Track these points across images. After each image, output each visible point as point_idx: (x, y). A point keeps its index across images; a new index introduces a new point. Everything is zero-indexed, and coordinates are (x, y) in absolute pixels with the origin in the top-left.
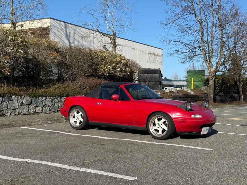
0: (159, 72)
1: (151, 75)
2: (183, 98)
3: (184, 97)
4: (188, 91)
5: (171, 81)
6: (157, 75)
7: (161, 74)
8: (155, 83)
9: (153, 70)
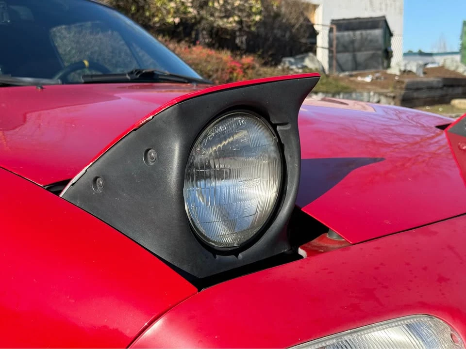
0: (382, 24)
1: (361, 34)
2: (442, 88)
3: (444, 86)
4: (457, 67)
5: (430, 55)
6: (378, 32)
7: (387, 32)
8: (373, 56)
9: (367, 22)
